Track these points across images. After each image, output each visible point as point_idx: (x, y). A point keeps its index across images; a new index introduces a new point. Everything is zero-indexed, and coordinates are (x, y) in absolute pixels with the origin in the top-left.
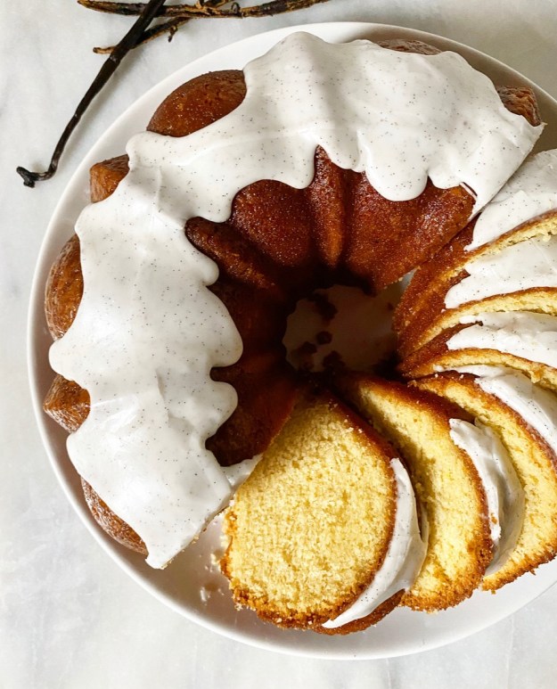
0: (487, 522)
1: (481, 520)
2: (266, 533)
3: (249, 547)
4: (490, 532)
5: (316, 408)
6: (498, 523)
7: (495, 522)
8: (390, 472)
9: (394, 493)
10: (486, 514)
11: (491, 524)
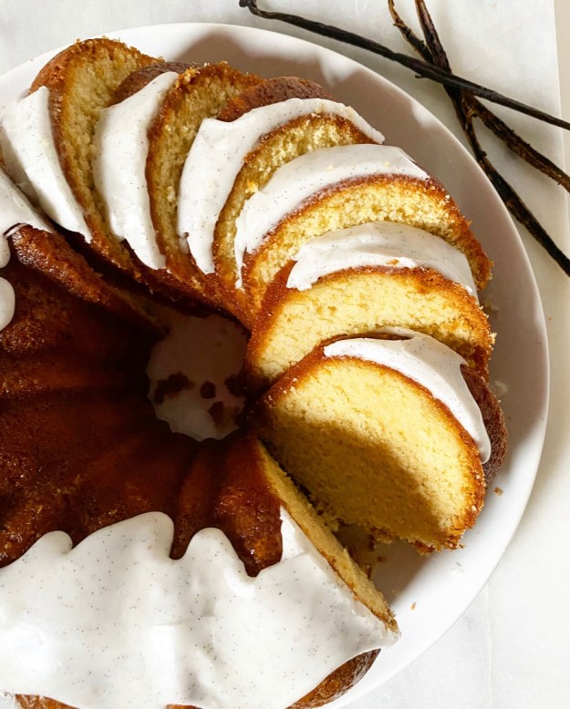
0: (396, 270)
1: (392, 275)
2: (390, 501)
3: (403, 521)
4: (407, 268)
5: (273, 418)
6: (397, 258)
7: (397, 261)
8: (336, 359)
9: (357, 360)
10: (388, 269)
11: (398, 266)
